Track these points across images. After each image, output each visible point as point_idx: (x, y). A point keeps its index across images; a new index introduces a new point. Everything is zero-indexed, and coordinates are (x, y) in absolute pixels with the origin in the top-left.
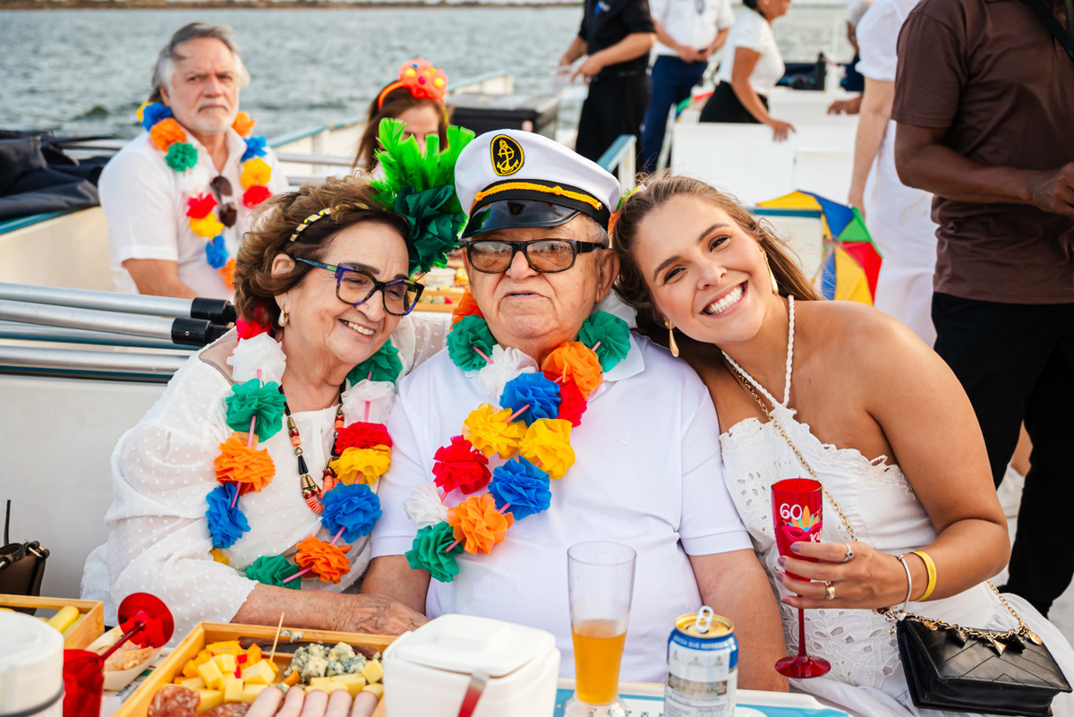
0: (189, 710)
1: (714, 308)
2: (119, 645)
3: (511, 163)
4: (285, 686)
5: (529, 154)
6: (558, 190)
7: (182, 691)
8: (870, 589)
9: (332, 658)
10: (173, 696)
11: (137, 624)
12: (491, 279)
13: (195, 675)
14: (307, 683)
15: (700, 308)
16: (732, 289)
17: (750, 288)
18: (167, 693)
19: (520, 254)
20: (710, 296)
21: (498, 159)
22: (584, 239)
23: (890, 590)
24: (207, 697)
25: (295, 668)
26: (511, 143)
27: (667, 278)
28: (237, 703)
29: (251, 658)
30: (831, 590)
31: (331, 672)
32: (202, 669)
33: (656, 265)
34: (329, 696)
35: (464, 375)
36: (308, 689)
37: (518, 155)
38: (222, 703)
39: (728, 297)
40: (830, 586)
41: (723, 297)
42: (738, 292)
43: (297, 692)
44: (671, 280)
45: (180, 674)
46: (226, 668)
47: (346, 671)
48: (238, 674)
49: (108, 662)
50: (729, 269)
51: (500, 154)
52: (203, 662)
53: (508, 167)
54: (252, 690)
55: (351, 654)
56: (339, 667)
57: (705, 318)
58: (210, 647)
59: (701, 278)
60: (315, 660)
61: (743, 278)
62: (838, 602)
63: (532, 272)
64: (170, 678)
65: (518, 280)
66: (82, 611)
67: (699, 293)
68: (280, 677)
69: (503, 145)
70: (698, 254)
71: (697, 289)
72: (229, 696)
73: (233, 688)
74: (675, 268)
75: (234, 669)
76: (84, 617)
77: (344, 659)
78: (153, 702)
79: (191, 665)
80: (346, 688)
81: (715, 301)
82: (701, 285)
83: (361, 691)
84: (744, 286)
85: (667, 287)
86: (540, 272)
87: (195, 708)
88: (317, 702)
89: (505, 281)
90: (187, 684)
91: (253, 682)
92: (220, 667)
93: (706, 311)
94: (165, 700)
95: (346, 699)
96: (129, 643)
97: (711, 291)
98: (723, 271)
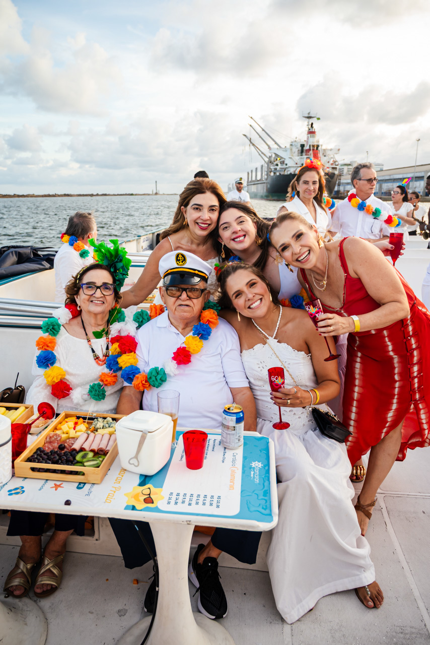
0: (58, 441)
1: (252, 306)
2: (38, 419)
3: (182, 262)
4: (89, 432)
5: (188, 260)
6: (196, 272)
7: (56, 434)
8: (301, 401)
9: (105, 422)
10: (53, 436)
11: (43, 412)
12: (174, 299)
13: (61, 429)
14: (97, 431)
15: (248, 306)
16: (257, 301)
17: (263, 300)
18: (51, 435)
19: (184, 292)
20: (250, 303)
21: (177, 260)
22: (203, 288)
23: (307, 401)
24: (64, 436)
25: (93, 426)
26: (183, 256)
27: (236, 297)
28: (73, 438)
29: (79, 423)
30: (289, 401)
31: (104, 427)
32: (62, 427)
33: (232, 293)
34: (103, 435)
36: (96, 433)
37: (185, 259)
38: (69, 438)
39: (256, 303)
40: (288, 400)
41: (254, 303)
42: (259, 301)
43: (92, 435)
44: (238, 297)
45: (56, 429)
46: (70, 427)
47: (109, 427)
48: (74, 429)
49: (32, 425)
50: (256, 294)
51: (179, 259)
52: (63, 425)
53: (181, 263)
54: (78, 434)
55: (111, 421)
56: (107, 425)
57: (249, 310)
58: (66, 420)
59: (247, 297)
60: (100, 423)
61: (261, 297)
62: (291, 405)
63: (188, 298)
64: (53, 430)
65: (184, 301)
66: (26, 408)
67: (247, 302)
68: (88, 429)
69: (180, 256)
70: (245, 289)
71: (246, 301)
72: (71, 436)
73: (72, 433)
74: (239, 294)
75: (73, 427)
76: (27, 410)
77: (109, 423)
78: (46, 439)
79: (59, 426)
80: (108, 432)
81: (252, 304)
82: (247, 299)
83: (113, 434)
84: (261, 299)
85: (236, 300)
86: (190, 298)
87: (60, 440)
88: (98, 437)
89: (179, 300)
90: (58, 432)
91: (79, 431)
92: (68, 427)
93: (249, 308)
94: (50, 437)
95: (108, 436)
96: (41, 418)
97: (250, 301)
98: (254, 295)
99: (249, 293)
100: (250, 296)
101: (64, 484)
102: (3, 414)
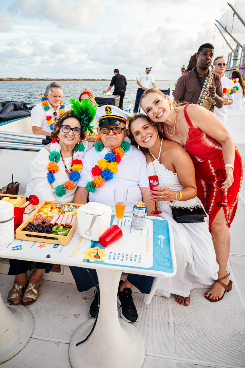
0: (41, 218)
1: (145, 141)
2: (29, 205)
3: (109, 112)
4: (60, 214)
5: (113, 110)
6: (118, 118)
7: (40, 214)
9: (69, 208)
10: (38, 215)
11: (32, 201)
12: (105, 135)
13: (43, 211)
14: (64, 213)
15: (143, 141)
16: (148, 137)
17: (152, 137)
18: (37, 215)
19: (111, 130)
21: (106, 111)
22: (123, 127)
23: (173, 197)
24: (45, 216)
25: (62, 210)
26: (109, 108)
27: (136, 135)
28: (51, 217)
29: (54, 208)
30: (161, 197)
31: (69, 211)
32: (44, 210)
33: (134, 132)
34: (68, 216)
35: (97, 153)
36: (64, 214)
37: (111, 110)
38: (48, 217)
40: (160, 196)
41: (147, 139)
42: (150, 138)
43: (62, 216)
45: (40, 211)
46: (48, 210)
47: (72, 211)
48: (51, 211)
49: (26, 209)
50: (148, 133)
51: (107, 110)
52: (44, 209)
53: (108, 113)
54: (53, 214)
55: (73, 207)
56: (70, 210)
57: (143, 143)
58: (46, 206)
59: (142, 135)
60: (66, 209)
61: (151, 135)
62: (162, 199)
64: (38, 212)
65: (111, 135)
67: (142, 138)
68: (59, 211)
69: (108, 108)
70: (141, 130)
71: (141, 138)
72: (49, 215)
73: (50, 214)
74: (138, 133)
75: (50, 210)
76: (22, 199)
77: (71, 208)
78: (34, 217)
79: (42, 209)
80: (71, 214)
81: (145, 140)
82: (142, 137)
83: (74, 215)
84: (151, 137)
85: (136, 137)
86: (115, 134)
87: (42, 218)
88: (65, 217)
89: (108, 135)
90: (41, 213)
91: (54, 213)
92: (47, 210)
93: (144, 141)
94: (37, 216)
95: (72, 216)
96: (31, 204)
97: (144, 138)
98: (147, 134)
99: (144, 133)
100: (144, 135)
101: (46, 245)
102: (8, 201)
